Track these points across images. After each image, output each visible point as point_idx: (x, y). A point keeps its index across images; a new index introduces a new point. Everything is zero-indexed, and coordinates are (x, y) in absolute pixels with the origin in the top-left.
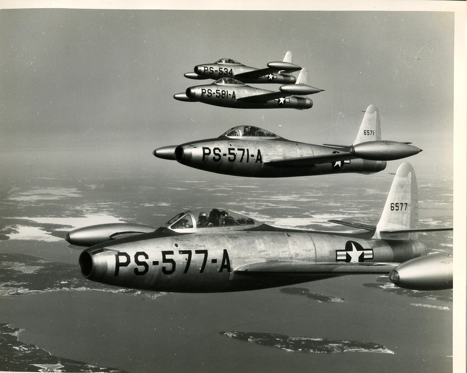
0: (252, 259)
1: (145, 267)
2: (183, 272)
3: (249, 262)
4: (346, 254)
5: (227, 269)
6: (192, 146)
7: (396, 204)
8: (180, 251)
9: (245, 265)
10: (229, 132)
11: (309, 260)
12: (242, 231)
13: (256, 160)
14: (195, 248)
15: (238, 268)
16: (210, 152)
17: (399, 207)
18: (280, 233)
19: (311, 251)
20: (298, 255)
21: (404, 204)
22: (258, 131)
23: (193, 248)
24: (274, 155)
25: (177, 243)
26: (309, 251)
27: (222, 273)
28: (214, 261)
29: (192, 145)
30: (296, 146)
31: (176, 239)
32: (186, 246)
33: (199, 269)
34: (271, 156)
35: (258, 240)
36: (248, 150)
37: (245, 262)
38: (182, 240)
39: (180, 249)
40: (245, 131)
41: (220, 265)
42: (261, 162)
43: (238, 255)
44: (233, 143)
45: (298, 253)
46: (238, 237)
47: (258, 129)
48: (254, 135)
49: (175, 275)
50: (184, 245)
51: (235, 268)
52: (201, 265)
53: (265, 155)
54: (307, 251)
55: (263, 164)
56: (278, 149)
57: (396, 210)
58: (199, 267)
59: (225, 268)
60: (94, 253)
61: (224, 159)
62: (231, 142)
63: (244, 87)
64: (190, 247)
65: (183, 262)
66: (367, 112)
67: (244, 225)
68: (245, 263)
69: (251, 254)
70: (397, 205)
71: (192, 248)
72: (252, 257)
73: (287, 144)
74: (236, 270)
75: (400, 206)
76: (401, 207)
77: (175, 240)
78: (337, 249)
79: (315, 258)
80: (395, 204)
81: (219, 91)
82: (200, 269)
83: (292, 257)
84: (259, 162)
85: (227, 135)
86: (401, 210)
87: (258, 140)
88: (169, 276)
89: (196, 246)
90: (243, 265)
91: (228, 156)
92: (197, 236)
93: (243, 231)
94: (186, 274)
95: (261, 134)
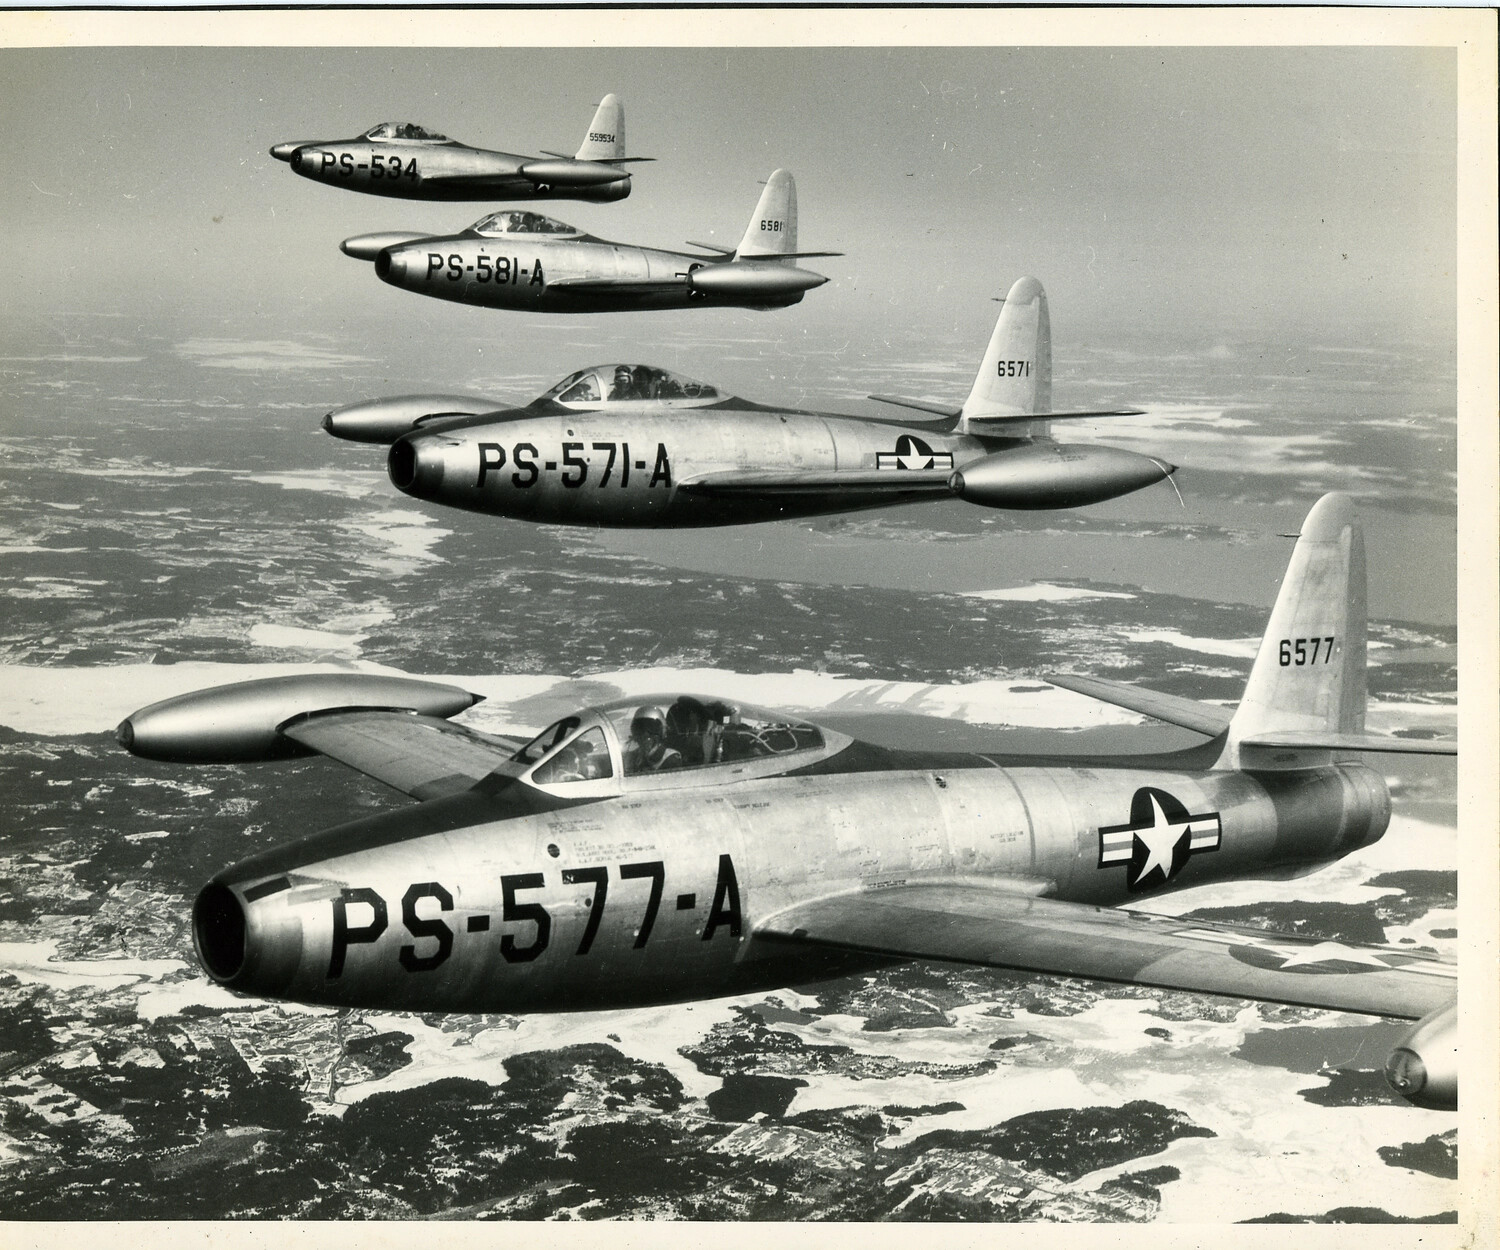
0: (815, 881)
1: (438, 942)
2: (576, 950)
3: (808, 894)
4: (1131, 839)
5: (728, 926)
6: (446, 438)
7: (1299, 641)
8: (566, 874)
9: (792, 906)
10: (566, 387)
11: (1010, 873)
12: (781, 779)
13: (650, 478)
14: (618, 857)
15: (769, 922)
16: (502, 460)
17: (1307, 651)
18: (913, 778)
19: (1018, 837)
20: (972, 855)
21: (1322, 642)
22: (659, 382)
23: (613, 857)
24: (710, 458)
25: (555, 843)
26: (1010, 840)
27: (712, 942)
28: (686, 901)
29: (447, 434)
30: (783, 427)
31: (552, 826)
32: (587, 853)
33: (634, 937)
34: (702, 462)
35: (838, 811)
36: (625, 446)
37: (793, 894)
38: (573, 829)
39: (565, 862)
40: (618, 382)
41: (706, 912)
42: (669, 482)
43: (769, 870)
44: (578, 425)
45: (973, 850)
46: (768, 805)
47: (659, 373)
48: (646, 396)
49: (545, 963)
50: (580, 849)
51: (758, 919)
52: (639, 921)
53: (680, 462)
54: (1004, 840)
55: (674, 488)
56: (724, 438)
57: (1298, 663)
58: (632, 928)
59: (723, 923)
60: (255, 894)
61: (547, 480)
62: (574, 421)
63: (571, 242)
64: (602, 855)
65: (578, 914)
66: (1010, 303)
67: (790, 754)
68: (793, 898)
69: (813, 867)
70: (1301, 646)
71: (609, 859)
72: (817, 876)
73: (751, 420)
74: (762, 927)
75: (1309, 648)
76: (1314, 650)
77: (548, 830)
78: (1105, 825)
79: (1028, 864)
80: (1293, 642)
81: (488, 258)
82: (636, 933)
83: (954, 867)
84: (661, 483)
85: (561, 398)
86: (1313, 663)
87: (659, 412)
88: (524, 968)
89: (622, 851)
90: (787, 909)
91: (562, 468)
92: (625, 807)
93: (786, 778)
94: (585, 956)
95: (670, 391)
